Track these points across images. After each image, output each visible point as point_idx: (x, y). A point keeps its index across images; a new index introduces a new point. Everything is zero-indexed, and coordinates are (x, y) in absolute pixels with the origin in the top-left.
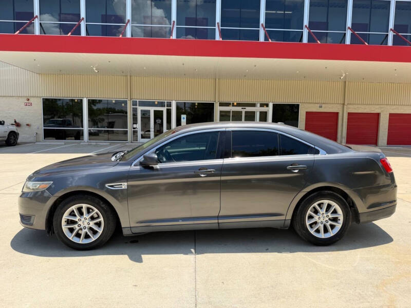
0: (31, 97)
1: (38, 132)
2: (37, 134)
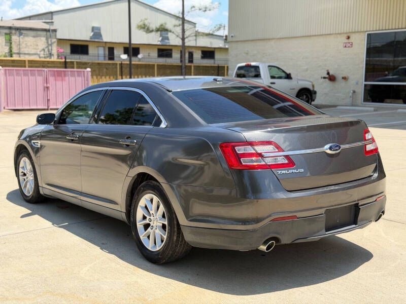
0: (352, 32)
1: (356, 90)
2: (354, 92)
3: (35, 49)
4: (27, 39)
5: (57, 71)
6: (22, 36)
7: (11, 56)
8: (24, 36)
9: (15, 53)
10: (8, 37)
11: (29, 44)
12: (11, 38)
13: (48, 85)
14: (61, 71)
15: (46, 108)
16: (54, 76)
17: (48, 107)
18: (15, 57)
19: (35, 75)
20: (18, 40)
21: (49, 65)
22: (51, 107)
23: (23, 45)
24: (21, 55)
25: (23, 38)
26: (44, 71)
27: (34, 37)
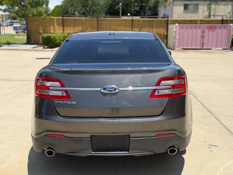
3: (224, 12)
4: (220, 6)
5: (210, 26)
6: (217, 5)
7: (210, 17)
8: (218, 5)
9: (212, 16)
10: (209, 6)
11: (221, 10)
12: (210, 6)
13: (204, 35)
14: (213, 26)
15: (201, 48)
16: (209, 29)
17: (203, 47)
18: (212, 18)
19: (197, 29)
20: (215, 8)
21: (212, 22)
22: (205, 48)
23: (217, 11)
24: (216, 17)
25: (217, 6)
26: (202, 26)
27: (225, 5)
